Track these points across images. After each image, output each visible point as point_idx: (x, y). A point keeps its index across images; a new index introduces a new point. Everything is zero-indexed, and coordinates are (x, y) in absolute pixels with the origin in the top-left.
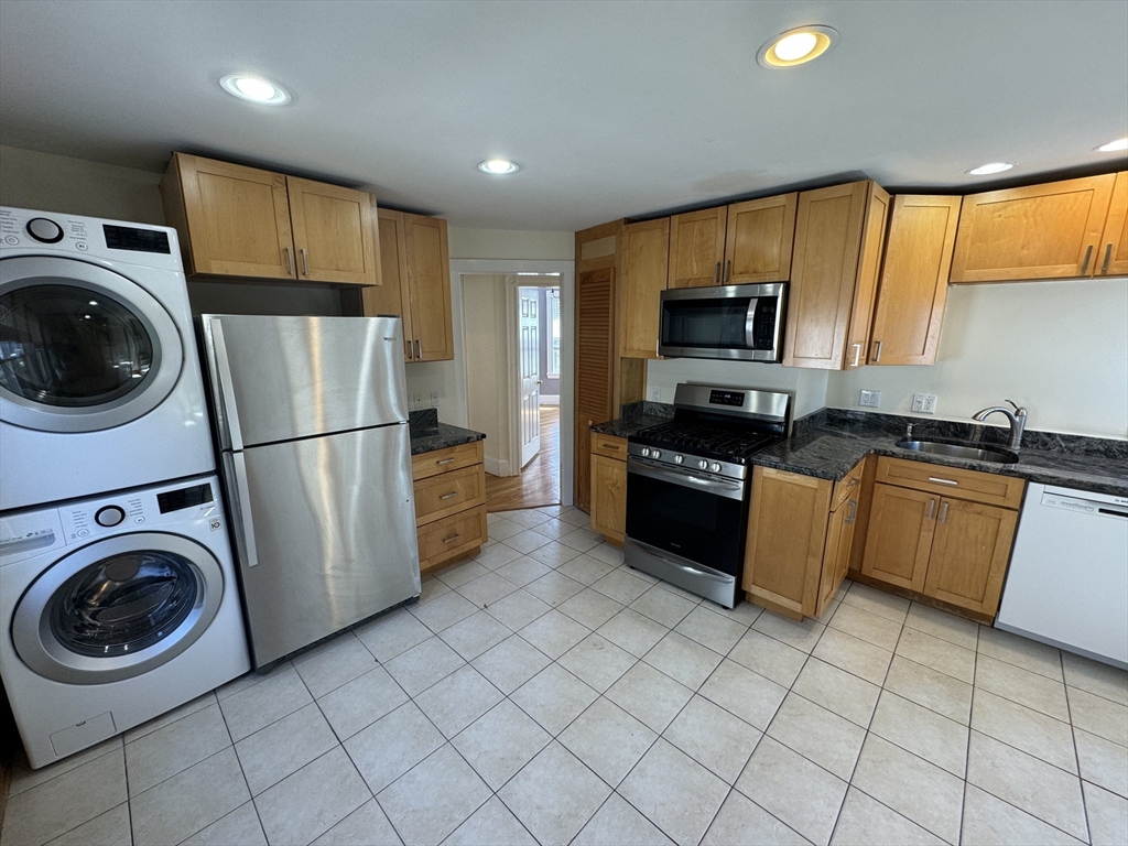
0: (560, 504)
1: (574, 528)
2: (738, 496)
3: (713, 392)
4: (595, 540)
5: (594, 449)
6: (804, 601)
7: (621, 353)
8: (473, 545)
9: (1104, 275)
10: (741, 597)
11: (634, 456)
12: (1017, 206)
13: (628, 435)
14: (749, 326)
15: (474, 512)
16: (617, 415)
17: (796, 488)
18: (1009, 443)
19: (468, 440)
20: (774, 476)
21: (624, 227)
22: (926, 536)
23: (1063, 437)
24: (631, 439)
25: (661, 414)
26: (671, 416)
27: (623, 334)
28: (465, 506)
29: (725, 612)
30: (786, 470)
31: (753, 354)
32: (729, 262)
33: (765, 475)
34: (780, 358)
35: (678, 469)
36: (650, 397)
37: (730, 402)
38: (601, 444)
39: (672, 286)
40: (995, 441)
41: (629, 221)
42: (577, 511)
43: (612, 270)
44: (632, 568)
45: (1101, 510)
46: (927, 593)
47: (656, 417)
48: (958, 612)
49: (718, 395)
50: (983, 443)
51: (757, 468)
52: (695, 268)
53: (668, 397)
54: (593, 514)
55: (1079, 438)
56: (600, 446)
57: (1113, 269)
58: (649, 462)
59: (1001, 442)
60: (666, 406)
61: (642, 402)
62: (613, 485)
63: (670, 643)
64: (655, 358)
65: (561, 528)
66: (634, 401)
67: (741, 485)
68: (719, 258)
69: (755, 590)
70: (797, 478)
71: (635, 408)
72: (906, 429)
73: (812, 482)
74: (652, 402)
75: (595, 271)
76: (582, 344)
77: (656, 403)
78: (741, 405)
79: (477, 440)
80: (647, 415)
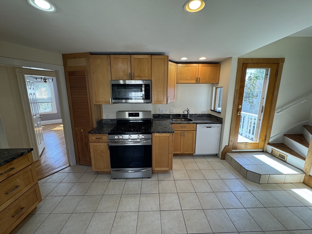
0: (70, 166)
3: (129, 113)
4: (94, 174)
5: (90, 140)
6: (169, 166)
7: (94, 103)
8: (33, 207)
9: (199, 83)
11: (111, 140)
12: (186, 68)
16: (95, 125)
17: (164, 137)
18: (187, 117)
19: (22, 154)
20: (158, 135)
21: (90, 56)
22: (182, 140)
23: (194, 114)
25: (110, 123)
26: (115, 122)
27: (95, 96)
28: (25, 190)
32: (133, 73)
33: (155, 135)
34: (151, 102)
37: (135, 116)
39: (113, 79)
40: (185, 117)
41: (92, 54)
42: (79, 166)
43: (86, 71)
44: (115, 179)
45: (207, 127)
46: (184, 153)
47: (108, 124)
48: (188, 155)
49: (131, 114)
50: (183, 118)
51: (153, 134)
52: (121, 74)
54: (93, 165)
55: (196, 114)
57: (200, 82)
58: (118, 140)
59: (186, 117)
61: (102, 120)
62: (102, 152)
63: (143, 199)
64: (110, 104)
66: (99, 120)
68: (130, 71)
69: (156, 169)
70: (164, 134)
71: (100, 122)
72: (170, 117)
73: (168, 135)
74: (106, 119)
75: (77, 71)
76: (72, 100)
77: (108, 119)
78: (139, 116)
79: (28, 152)
80: (105, 124)
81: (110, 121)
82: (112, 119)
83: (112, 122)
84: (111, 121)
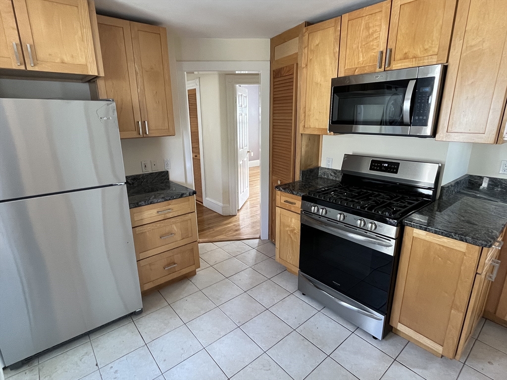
0: (259, 238)
1: (265, 257)
2: (390, 251)
3: (373, 161)
5: (278, 203)
6: (445, 344)
7: (301, 130)
10: (389, 330)
11: (305, 212)
13: (302, 194)
14: (407, 105)
15: (189, 247)
16: (298, 177)
19: (182, 196)
20: (423, 238)
21: (304, 30)
24: (304, 198)
25: (331, 178)
26: (339, 179)
27: (303, 115)
28: (181, 243)
29: (373, 342)
30: (436, 232)
31: (410, 130)
32: (391, 51)
33: (415, 235)
34: (434, 133)
35: (340, 224)
36: (323, 164)
37: (386, 170)
38: (284, 199)
39: (342, 75)
41: (308, 24)
42: (270, 244)
43: (295, 65)
44: (303, 294)
47: (328, 179)
49: (377, 164)
51: (408, 229)
52: (361, 58)
53: (337, 165)
56: (283, 202)
58: (317, 217)
60: (335, 172)
61: (318, 168)
62: (292, 231)
64: (327, 134)
65: (257, 257)
66: (311, 167)
67: (393, 242)
68: (382, 47)
69: (400, 327)
71: (311, 173)
73: (460, 246)
74: (325, 168)
75: (283, 68)
76: (274, 124)
77: (328, 169)
78: (396, 172)
79: (190, 195)
80: (321, 178)
81: (333, 174)
82: (336, 170)
83: (336, 177)
84: (335, 173)
